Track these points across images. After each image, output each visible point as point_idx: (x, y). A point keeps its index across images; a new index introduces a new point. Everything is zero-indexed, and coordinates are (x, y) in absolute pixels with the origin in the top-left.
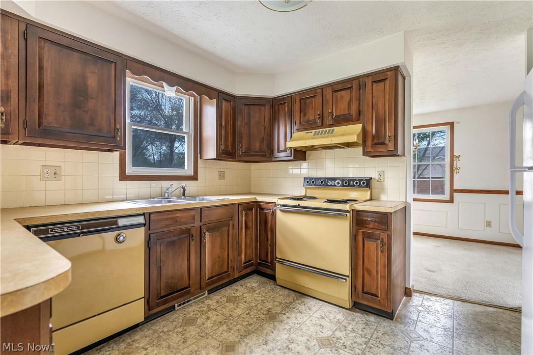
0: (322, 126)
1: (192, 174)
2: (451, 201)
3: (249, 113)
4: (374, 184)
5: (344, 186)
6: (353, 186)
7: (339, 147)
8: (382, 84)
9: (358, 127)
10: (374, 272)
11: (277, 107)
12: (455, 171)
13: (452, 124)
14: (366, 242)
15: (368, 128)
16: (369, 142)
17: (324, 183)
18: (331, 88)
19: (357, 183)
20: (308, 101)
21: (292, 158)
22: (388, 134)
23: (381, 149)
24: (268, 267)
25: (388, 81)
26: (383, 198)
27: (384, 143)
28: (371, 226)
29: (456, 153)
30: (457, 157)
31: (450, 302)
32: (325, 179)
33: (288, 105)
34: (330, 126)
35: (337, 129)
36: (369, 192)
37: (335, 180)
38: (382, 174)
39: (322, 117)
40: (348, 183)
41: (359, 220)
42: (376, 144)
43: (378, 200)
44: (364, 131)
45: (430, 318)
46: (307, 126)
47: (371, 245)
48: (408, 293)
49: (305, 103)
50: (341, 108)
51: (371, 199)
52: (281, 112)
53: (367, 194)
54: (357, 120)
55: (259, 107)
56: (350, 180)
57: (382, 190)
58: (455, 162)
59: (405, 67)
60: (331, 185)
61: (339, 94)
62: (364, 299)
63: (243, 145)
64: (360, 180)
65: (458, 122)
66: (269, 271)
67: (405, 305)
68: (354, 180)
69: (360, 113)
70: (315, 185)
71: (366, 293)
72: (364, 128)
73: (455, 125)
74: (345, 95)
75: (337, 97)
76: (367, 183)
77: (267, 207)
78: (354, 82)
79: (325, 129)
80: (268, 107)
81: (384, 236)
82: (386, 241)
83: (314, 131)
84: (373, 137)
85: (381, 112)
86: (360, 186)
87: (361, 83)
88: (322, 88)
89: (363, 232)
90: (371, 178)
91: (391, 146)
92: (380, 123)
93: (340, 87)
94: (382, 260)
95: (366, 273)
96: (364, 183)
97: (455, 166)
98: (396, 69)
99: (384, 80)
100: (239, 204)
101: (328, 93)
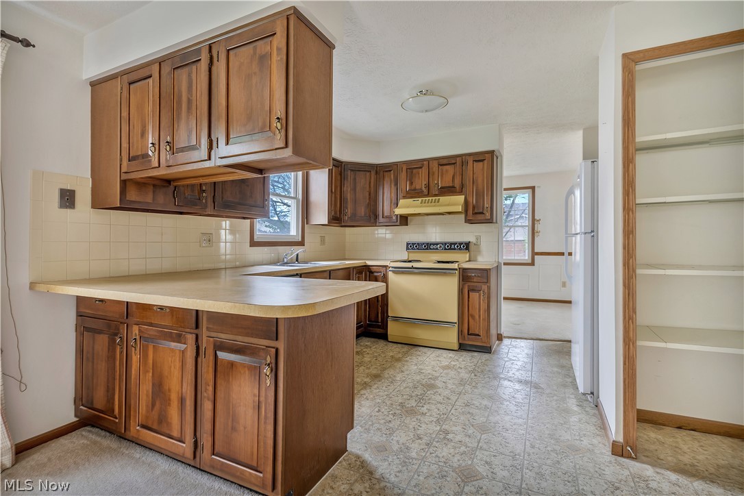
0: (428, 195)
1: (300, 240)
2: (532, 264)
3: (355, 179)
4: (472, 247)
5: (445, 249)
6: (455, 249)
7: (443, 214)
8: (481, 163)
9: (461, 198)
10: (477, 317)
11: (382, 173)
12: (536, 234)
13: (533, 188)
14: (470, 293)
15: (470, 200)
16: (470, 211)
17: (428, 247)
18: (437, 161)
19: (458, 246)
20: (414, 171)
21: (398, 223)
22: (486, 205)
23: (480, 217)
24: (379, 327)
25: (486, 162)
26: (480, 259)
27: (482, 213)
28: (475, 281)
29: (537, 217)
30: (538, 221)
31: (531, 341)
32: (428, 244)
33: (394, 173)
34: (436, 195)
35: (443, 199)
36: (468, 255)
37: (437, 244)
38: (478, 238)
39: (428, 187)
40: (450, 247)
41: (465, 276)
42: (476, 213)
43: (475, 261)
44: (466, 202)
45: (518, 350)
46: (414, 194)
47: (474, 296)
48: (500, 338)
49: (412, 172)
50: (447, 182)
51: (469, 261)
52: (387, 179)
53: (467, 256)
54: (461, 192)
55: (364, 173)
56: (451, 244)
57: (479, 251)
58: (536, 225)
59: (499, 151)
60: (434, 249)
61: (445, 168)
62: (469, 340)
63: (349, 210)
64: (461, 244)
65: (539, 187)
66: (379, 331)
67: (498, 345)
68: (455, 244)
69: (462, 186)
70: (418, 249)
71: (470, 335)
72: (466, 199)
73: (536, 188)
74: (450, 168)
75: (442, 170)
76: (467, 246)
77: (378, 270)
78: (458, 159)
79: (431, 198)
80: (373, 173)
81: (484, 287)
82: (486, 291)
83: (420, 199)
84: (474, 207)
85: (480, 187)
86: (460, 249)
87: (464, 160)
88: (428, 160)
89: (469, 286)
90: (469, 242)
91: (488, 215)
92: (480, 195)
93: (445, 161)
94: (484, 306)
95: (470, 318)
96: (464, 247)
97: (536, 229)
98: (492, 152)
99: (483, 161)
100: (354, 268)
101: (435, 165)
